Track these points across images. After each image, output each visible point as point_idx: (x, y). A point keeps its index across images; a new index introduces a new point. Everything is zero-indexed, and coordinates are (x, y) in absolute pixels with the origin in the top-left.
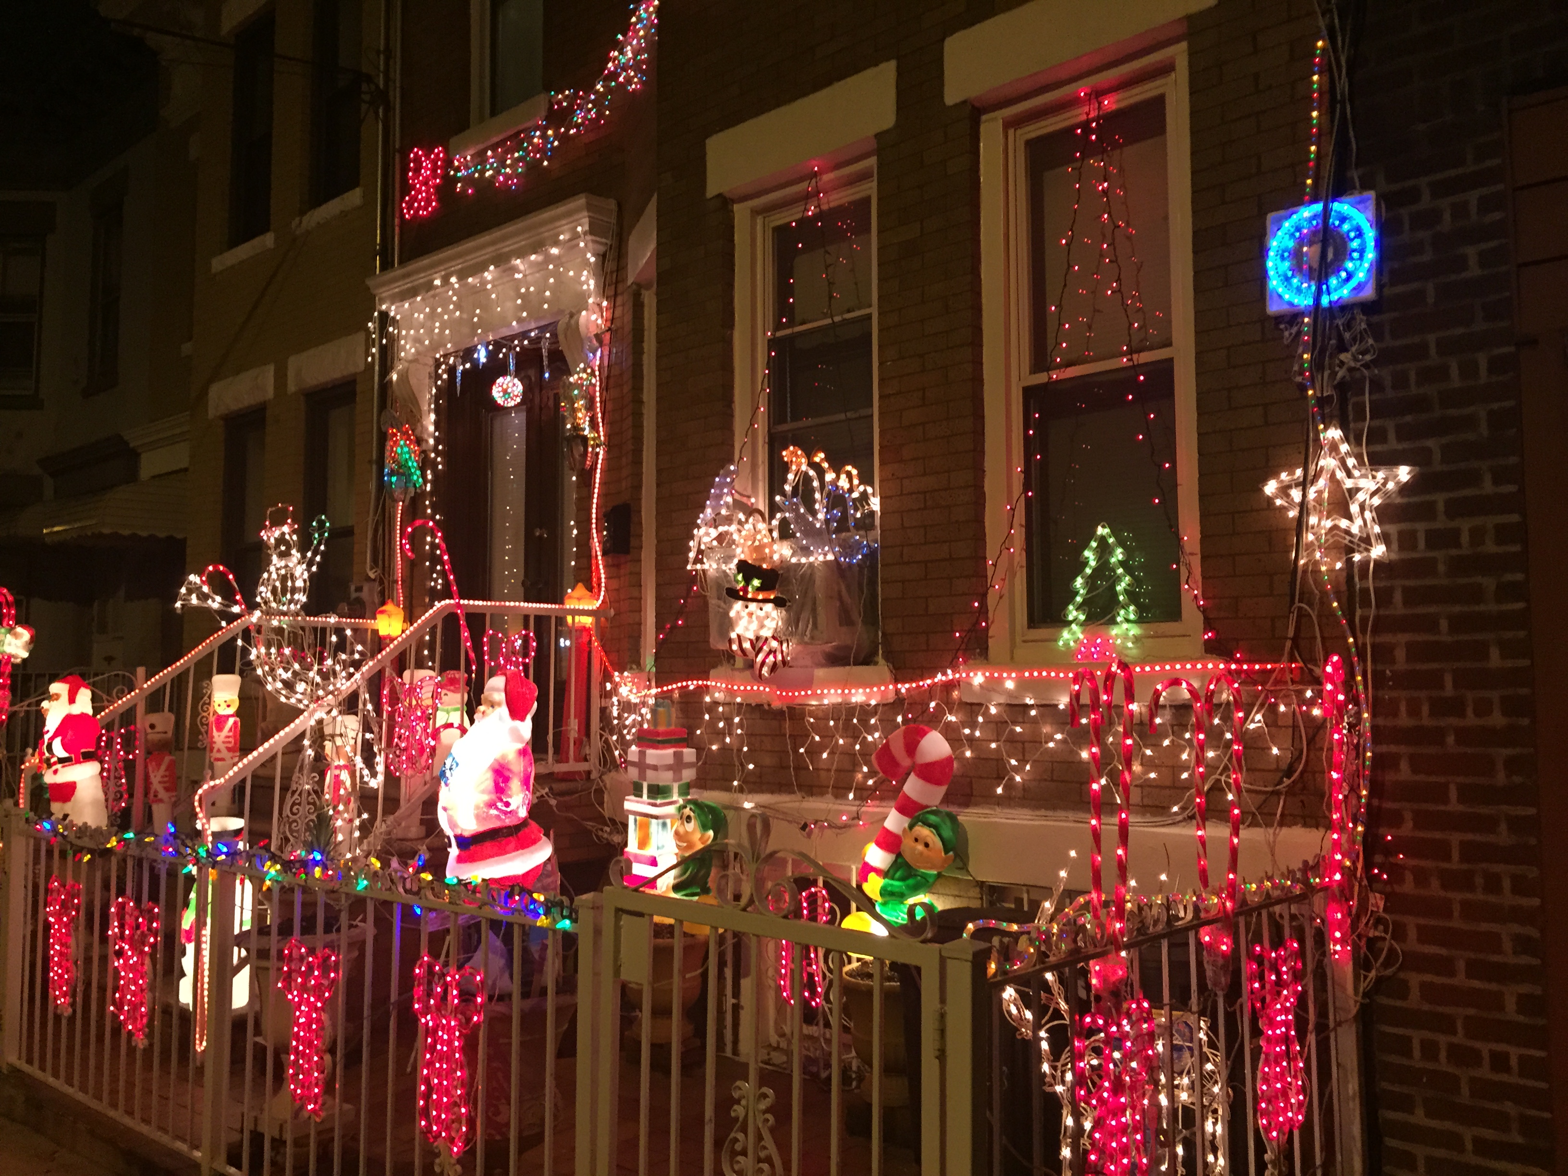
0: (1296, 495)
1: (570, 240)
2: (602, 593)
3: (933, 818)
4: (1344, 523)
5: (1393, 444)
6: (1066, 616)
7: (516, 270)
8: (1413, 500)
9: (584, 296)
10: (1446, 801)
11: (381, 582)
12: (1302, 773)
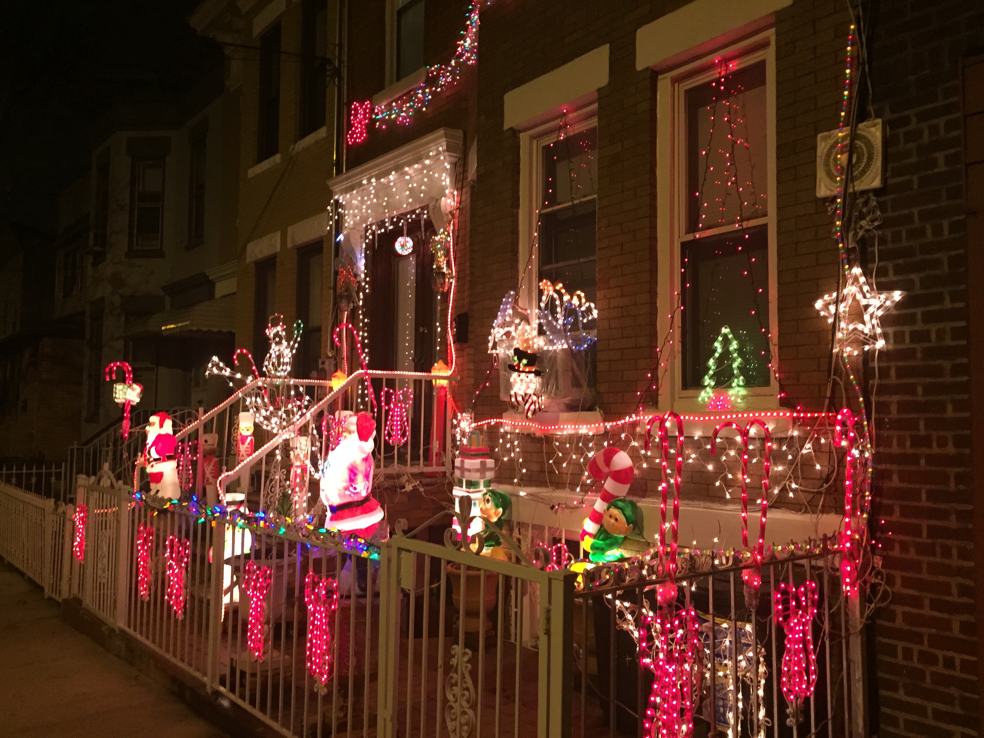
0: (832, 308)
1: (436, 155)
2: (453, 366)
3: (620, 504)
4: (860, 327)
5: (892, 277)
6: (703, 382)
7: (406, 173)
8: (903, 312)
9: (444, 188)
10: (919, 499)
11: (335, 359)
12: (835, 480)
